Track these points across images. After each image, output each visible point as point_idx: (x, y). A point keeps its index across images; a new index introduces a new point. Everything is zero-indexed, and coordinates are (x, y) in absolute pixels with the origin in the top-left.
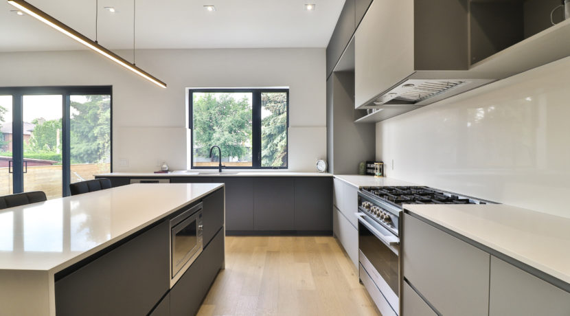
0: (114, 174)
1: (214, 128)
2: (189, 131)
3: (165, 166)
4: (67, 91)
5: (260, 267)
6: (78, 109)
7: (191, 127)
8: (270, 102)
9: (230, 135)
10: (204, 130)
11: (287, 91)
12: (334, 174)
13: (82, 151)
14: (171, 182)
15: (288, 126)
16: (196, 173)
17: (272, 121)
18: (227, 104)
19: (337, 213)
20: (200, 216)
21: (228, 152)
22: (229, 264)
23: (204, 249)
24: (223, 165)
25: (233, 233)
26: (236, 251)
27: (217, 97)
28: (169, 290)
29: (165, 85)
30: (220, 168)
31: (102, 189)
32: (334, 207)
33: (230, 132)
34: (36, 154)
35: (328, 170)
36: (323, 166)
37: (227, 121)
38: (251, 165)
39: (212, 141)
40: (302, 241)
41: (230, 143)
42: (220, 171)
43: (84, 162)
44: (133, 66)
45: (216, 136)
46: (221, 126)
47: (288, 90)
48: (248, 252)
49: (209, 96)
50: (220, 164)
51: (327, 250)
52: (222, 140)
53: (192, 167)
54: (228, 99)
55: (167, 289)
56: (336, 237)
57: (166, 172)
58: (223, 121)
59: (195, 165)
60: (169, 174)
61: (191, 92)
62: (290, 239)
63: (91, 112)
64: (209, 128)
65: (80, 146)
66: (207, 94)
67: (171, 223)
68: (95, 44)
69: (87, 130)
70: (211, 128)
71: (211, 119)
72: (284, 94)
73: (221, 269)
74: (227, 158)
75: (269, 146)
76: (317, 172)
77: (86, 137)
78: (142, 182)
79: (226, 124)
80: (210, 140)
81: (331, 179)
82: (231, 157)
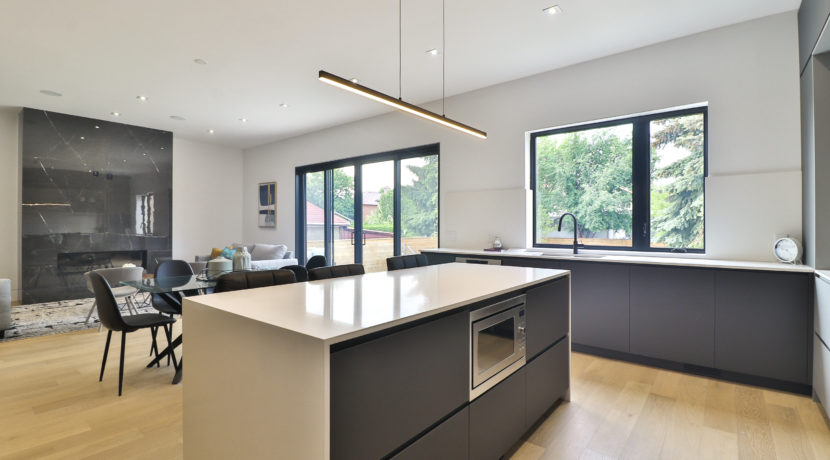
0: (442, 250)
1: (583, 186)
2: (530, 193)
3: (497, 242)
4: (398, 155)
5: (630, 415)
6: (417, 175)
7: (533, 187)
8: (686, 133)
9: (611, 195)
10: (568, 189)
11: (703, 110)
12: (817, 268)
13: (420, 221)
14: (502, 264)
15: (706, 174)
16: (538, 253)
17: (687, 167)
18: (605, 146)
19: (820, 351)
20: (522, 314)
21: (607, 223)
22: (576, 394)
23: (528, 362)
24: (579, 243)
25: (584, 348)
26: (591, 378)
27: (589, 137)
28: (468, 403)
29: (485, 134)
30: (576, 247)
31: (418, 266)
32: (815, 336)
33: (611, 192)
34: (381, 226)
35: (804, 258)
36: (790, 250)
37: (604, 175)
38: (630, 244)
39: (580, 206)
40: (732, 391)
41: (611, 208)
42: (576, 252)
43: (423, 235)
44: (443, 118)
45: (586, 198)
46: (594, 182)
47: (706, 107)
48: (614, 385)
49: (576, 137)
50: (575, 242)
51: (790, 422)
52: (596, 205)
53: (535, 245)
54: (606, 138)
55: (465, 401)
56: (818, 401)
57: (499, 249)
58: (597, 174)
59: (538, 241)
60: (503, 253)
61: (533, 137)
62: (704, 383)
63: (429, 176)
64: (574, 186)
65: (419, 216)
66: (573, 134)
67: (473, 316)
68: (399, 101)
69: (425, 197)
70: (577, 186)
71: (578, 172)
72: (700, 117)
73: (561, 400)
74: (605, 232)
75: (682, 212)
76: (777, 261)
77: (424, 205)
78: (469, 262)
79: (602, 179)
80: (576, 204)
81: (810, 279)
82: (611, 232)
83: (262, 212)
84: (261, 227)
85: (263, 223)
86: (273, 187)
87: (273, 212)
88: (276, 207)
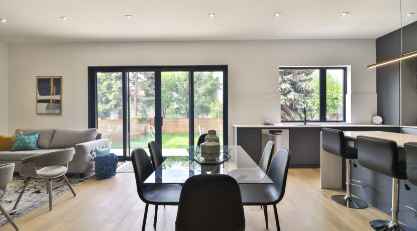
3: (268, 121)
30: (305, 121)
42: (305, 124)
53: (281, 121)
83: (39, 101)
84: (39, 114)
85: (44, 111)
86: (58, 81)
87: (58, 102)
88: (61, 97)
